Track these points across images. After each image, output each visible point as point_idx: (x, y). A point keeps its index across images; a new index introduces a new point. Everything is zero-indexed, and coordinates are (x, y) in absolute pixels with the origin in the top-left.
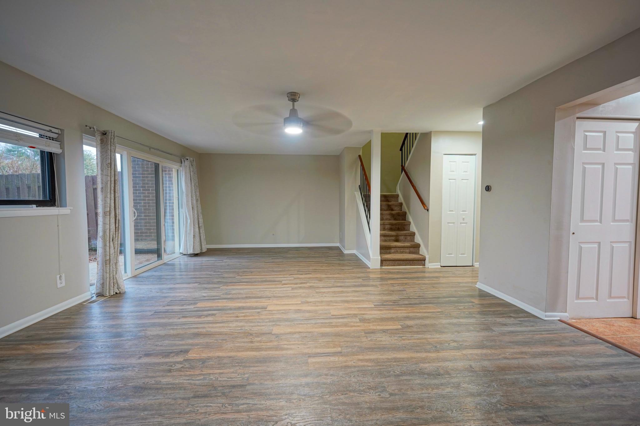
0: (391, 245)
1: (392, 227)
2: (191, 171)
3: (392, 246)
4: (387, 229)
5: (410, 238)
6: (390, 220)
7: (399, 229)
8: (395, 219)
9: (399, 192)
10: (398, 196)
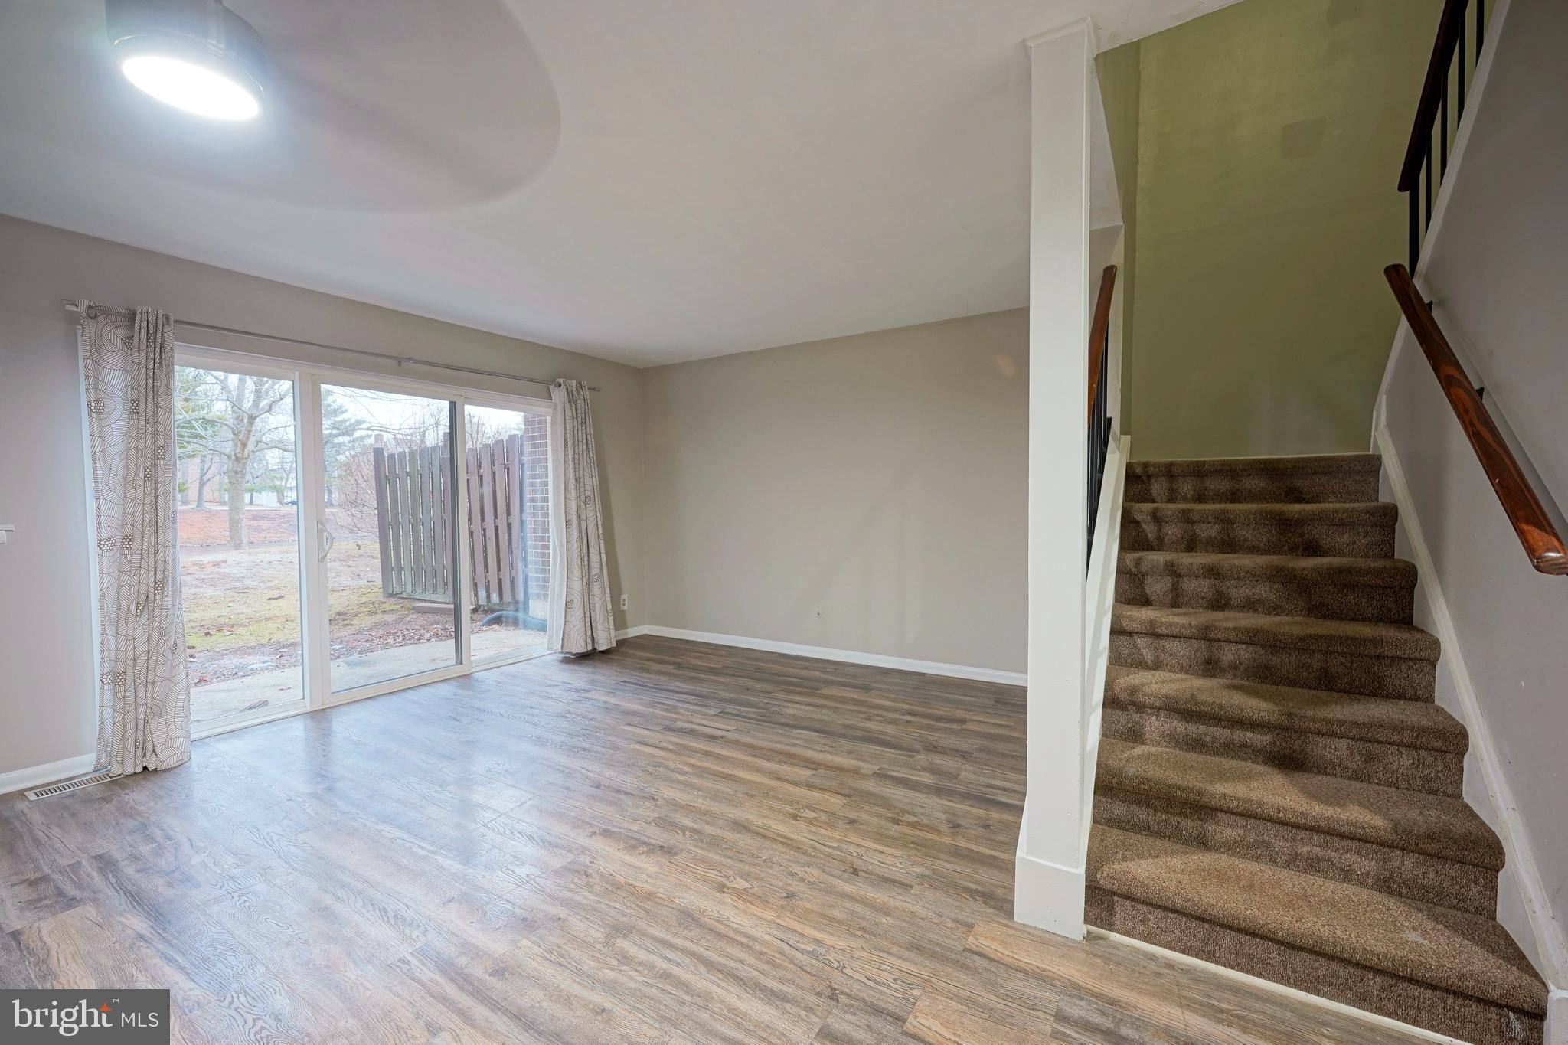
0: (1213, 795)
1: (1275, 660)
2: (567, 418)
3: (1218, 803)
4: (1234, 667)
5: (1416, 764)
6: (1275, 609)
7: (1327, 683)
8: (1319, 611)
9: (1385, 445)
10: (1371, 466)
